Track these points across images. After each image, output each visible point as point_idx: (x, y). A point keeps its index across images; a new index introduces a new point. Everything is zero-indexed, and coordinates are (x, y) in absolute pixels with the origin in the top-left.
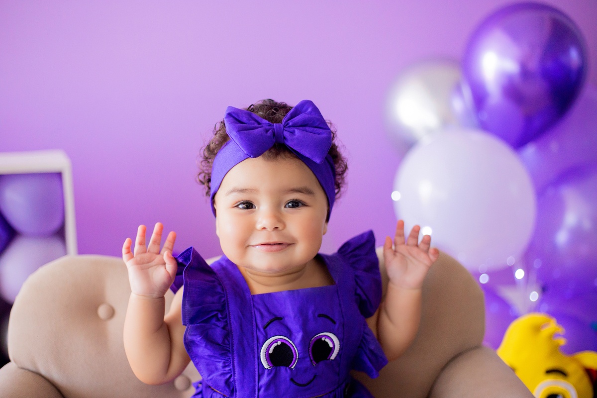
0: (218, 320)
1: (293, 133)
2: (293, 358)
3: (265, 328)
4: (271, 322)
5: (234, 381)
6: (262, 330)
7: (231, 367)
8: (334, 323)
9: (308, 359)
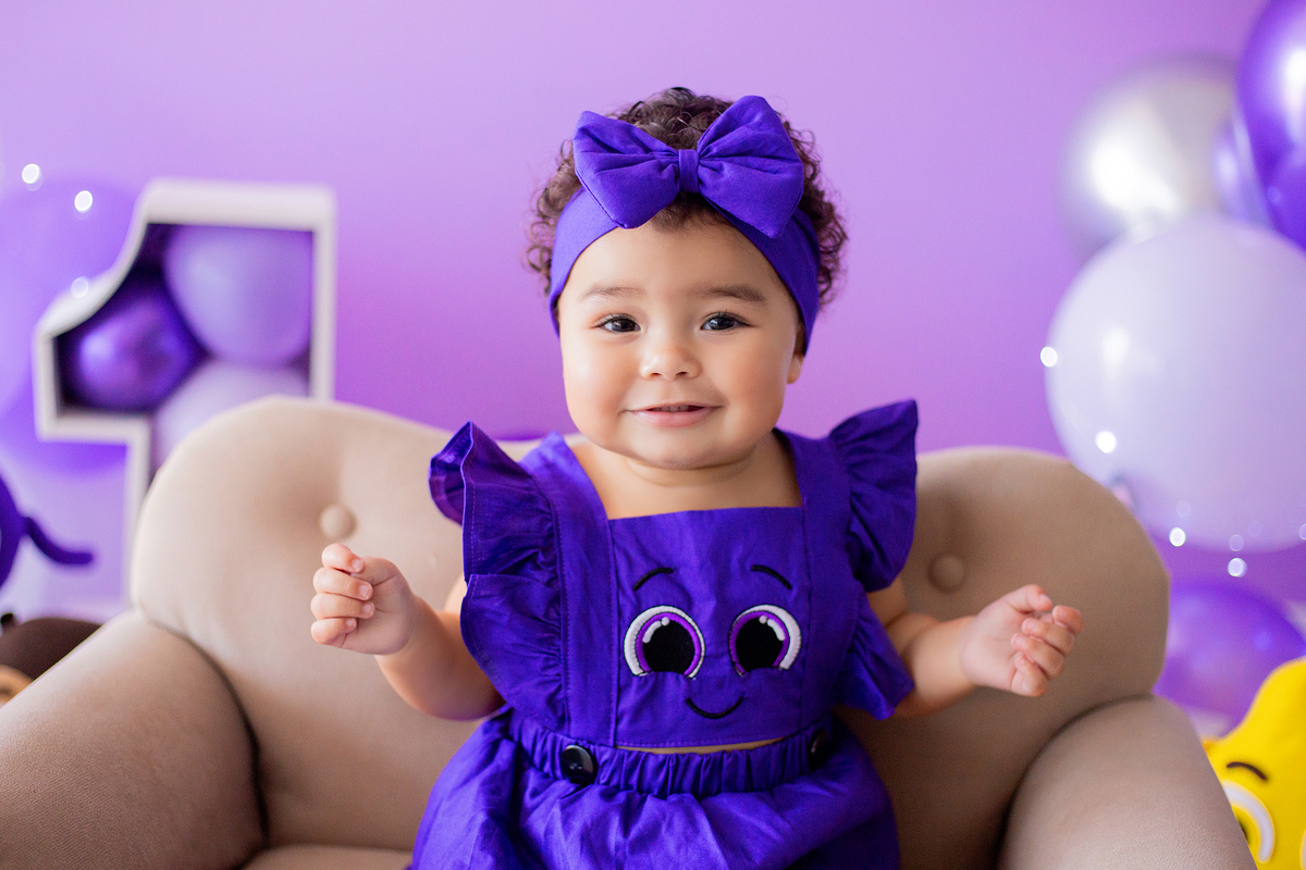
0: (537, 568)
1: (718, 170)
2: (693, 655)
3: (636, 589)
4: (650, 576)
5: (566, 698)
6: (629, 592)
7: (560, 669)
8: (790, 587)
9: (725, 659)
